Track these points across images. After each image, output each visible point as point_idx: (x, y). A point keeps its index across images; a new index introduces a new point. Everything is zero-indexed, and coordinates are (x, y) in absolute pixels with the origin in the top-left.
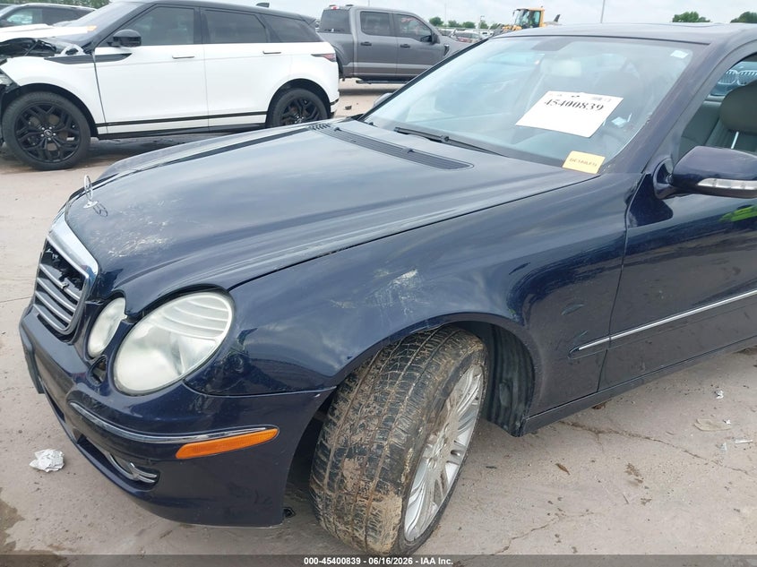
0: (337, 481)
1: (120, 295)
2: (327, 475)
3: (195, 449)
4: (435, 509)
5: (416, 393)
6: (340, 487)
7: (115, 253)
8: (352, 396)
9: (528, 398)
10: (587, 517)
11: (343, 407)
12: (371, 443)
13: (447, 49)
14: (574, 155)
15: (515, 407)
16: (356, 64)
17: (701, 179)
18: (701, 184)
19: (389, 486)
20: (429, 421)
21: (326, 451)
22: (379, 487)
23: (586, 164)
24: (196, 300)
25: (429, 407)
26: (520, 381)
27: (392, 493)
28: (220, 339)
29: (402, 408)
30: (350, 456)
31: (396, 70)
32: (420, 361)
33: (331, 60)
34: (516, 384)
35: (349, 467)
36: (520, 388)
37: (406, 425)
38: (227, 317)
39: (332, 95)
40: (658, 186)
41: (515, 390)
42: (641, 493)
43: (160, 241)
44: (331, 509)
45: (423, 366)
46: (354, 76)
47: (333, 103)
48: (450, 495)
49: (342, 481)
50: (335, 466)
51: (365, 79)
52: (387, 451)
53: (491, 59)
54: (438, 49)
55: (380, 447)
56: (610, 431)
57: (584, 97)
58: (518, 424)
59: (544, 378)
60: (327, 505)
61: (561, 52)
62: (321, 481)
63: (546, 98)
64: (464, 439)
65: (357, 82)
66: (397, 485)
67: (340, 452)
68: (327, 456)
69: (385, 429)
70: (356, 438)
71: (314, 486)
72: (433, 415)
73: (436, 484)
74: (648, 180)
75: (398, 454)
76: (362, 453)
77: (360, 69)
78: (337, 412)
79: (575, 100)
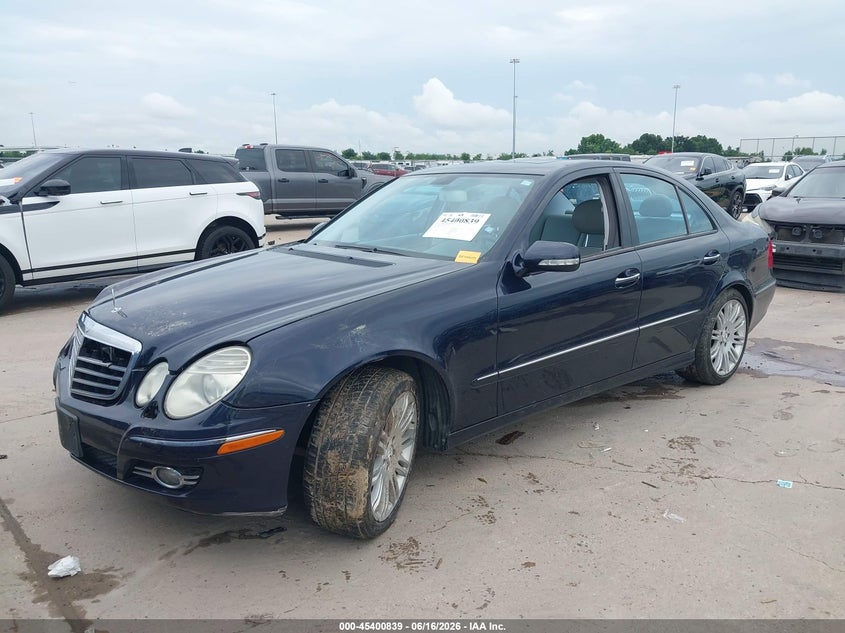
0: (324, 467)
1: (163, 360)
2: (316, 467)
3: (231, 446)
4: (391, 507)
5: (371, 402)
6: (326, 472)
7: (153, 335)
8: (329, 411)
9: (447, 419)
10: (499, 505)
11: (324, 419)
12: (345, 437)
13: (364, 182)
14: (461, 253)
15: (440, 428)
16: (274, 201)
17: (541, 260)
18: (540, 264)
19: (359, 462)
20: (381, 418)
21: (314, 449)
22: (353, 465)
23: (469, 258)
24: (225, 353)
25: (380, 409)
26: (441, 407)
27: (361, 467)
28: (244, 372)
29: (364, 412)
30: (331, 448)
31: (316, 205)
32: (372, 385)
33: (257, 198)
34: (439, 411)
35: (332, 456)
36: (442, 412)
37: (367, 421)
38: (247, 359)
39: (260, 230)
40: (516, 268)
41: (439, 415)
42: (537, 487)
43: (185, 323)
44: (320, 492)
45: (375, 386)
46: (273, 213)
47: (261, 238)
48: (401, 499)
49: (327, 467)
50: (321, 458)
51: (285, 215)
52: (356, 439)
53: (407, 190)
54: (356, 183)
55: (351, 438)
56: (516, 456)
57: (467, 215)
58: (444, 440)
59: (456, 400)
60: (317, 490)
61: (452, 184)
62: (312, 472)
63: (441, 217)
64: (407, 454)
65: (277, 218)
66: (365, 461)
67: (324, 448)
68: (316, 453)
69: (354, 426)
70: (335, 436)
71: (307, 479)
72: (384, 415)
73: (390, 484)
74: (509, 265)
75: (363, 440)
76: (340, 444)
77: (279, 205)
78: (320, 423)
79: (461, 218)
